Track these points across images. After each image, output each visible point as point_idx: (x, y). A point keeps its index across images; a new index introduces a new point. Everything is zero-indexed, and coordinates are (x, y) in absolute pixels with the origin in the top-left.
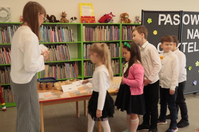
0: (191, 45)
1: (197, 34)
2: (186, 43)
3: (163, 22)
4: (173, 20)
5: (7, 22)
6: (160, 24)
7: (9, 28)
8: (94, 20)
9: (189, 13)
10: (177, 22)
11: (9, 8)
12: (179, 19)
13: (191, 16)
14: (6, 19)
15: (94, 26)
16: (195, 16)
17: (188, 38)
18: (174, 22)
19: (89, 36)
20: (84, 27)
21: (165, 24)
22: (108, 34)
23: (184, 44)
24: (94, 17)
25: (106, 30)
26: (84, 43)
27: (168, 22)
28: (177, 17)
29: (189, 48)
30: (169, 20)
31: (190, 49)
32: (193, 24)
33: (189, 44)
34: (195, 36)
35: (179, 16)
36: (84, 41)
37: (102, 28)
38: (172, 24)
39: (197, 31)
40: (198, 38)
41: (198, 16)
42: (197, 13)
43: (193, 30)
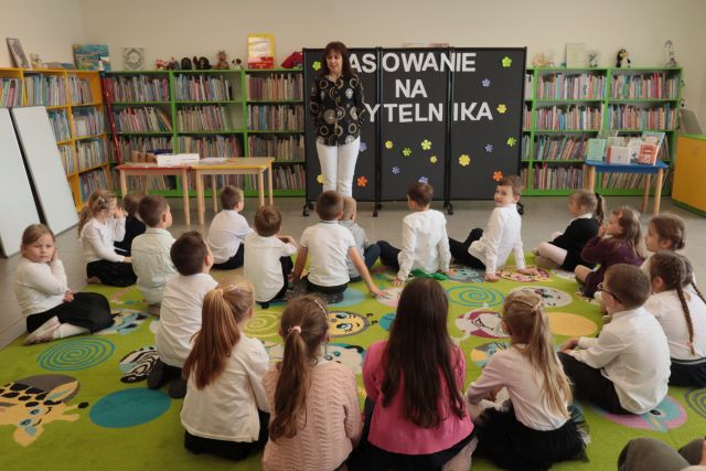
0: (405, 110)
1: (419, 89)
2: (395, 105)
4: (362, 64)
5: (138, 70)
7: (135, 78)
8: (272, 64)
9: (398, 51)
10: (369, 67)
11: (142, 49)
12: (375, 61)
13: (403, 55)
14: (137, 65)
15: (265, 75)
16: (413, 56)
17: (398, 95)
18: (365, 68)
19: (257, 91)
20: (248, 76)
22: (291, 89)
23: (390, 107)
24: (271, 59)
25: (286, 81)
26: (248, 104)
28: (369, 59)
29: (402, 113)
31: (405, 117)
32: (407, 68)
33: (401, 107)
34: (415, 92)
35: (373, 57)
36: (249, 100)
37: (279, 77)
38: (359, 70)
39: (419, 82)
40: (425, 95)
41: (421, 55)
42: (417, 51)
43: (408, 82)
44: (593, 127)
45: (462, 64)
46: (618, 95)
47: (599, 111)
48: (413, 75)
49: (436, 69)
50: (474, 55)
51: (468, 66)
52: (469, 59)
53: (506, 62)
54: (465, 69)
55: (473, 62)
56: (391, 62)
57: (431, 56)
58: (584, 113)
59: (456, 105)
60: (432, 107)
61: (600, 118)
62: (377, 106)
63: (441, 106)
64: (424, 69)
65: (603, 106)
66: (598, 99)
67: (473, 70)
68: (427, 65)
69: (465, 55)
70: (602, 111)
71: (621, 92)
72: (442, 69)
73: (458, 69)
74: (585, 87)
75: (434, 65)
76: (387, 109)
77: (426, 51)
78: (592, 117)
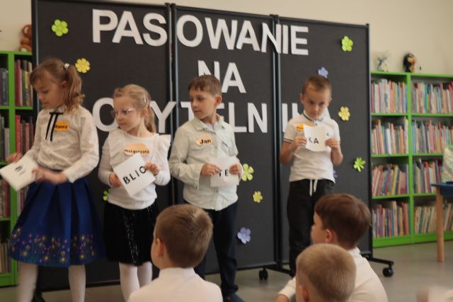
1: (233, 77)
3: (107, 35)
4: (142, 30)
6: (97, 38)
9: (201, 13)
10: (155, 36)
12: (165, 27)
13: (208, 21)
16: (222, 23)
18: (147, 37)
21: (116, 39)
27: (127, 34)
28: (154, 22)
30: (128, 27)
32: (215, 44)
34: (228, 83)
35: (162, 20)
38: (139, 41)
39: (232, 68)
40: (242, 90)
41: (234, 23)
42: (229, 16)
43: (217, 65)
44: (398, 149)
45: (290, 42)
46: (421, 108)
47: (403, 128)
48: (224, 56)
49: (256, 48)
50: (305, 29)
51: (299, 46)
52: (299, 35)
53: (347, 44)
54: (295, 51)
55: (304, 41)
56: (190, 31)
57: (247, 25)
58: (388, 131)
59: (285, 107)
60: (251, 108)
61: (404, 138)
62: (171, 106)
63: (264, 107)
64: (239, 46)
65: (407, 122)
66: (401, 113)
67: (305, 52)
68: (243, 40)
69: (295, 29)
70: (406, 128)
71: (422, 104)
72: (264, 50)
73: (286, 51)
74: (386, 96)
75: (253, 40)
76: (187, 109)
77: (241, 17)
78: (397, 137)
